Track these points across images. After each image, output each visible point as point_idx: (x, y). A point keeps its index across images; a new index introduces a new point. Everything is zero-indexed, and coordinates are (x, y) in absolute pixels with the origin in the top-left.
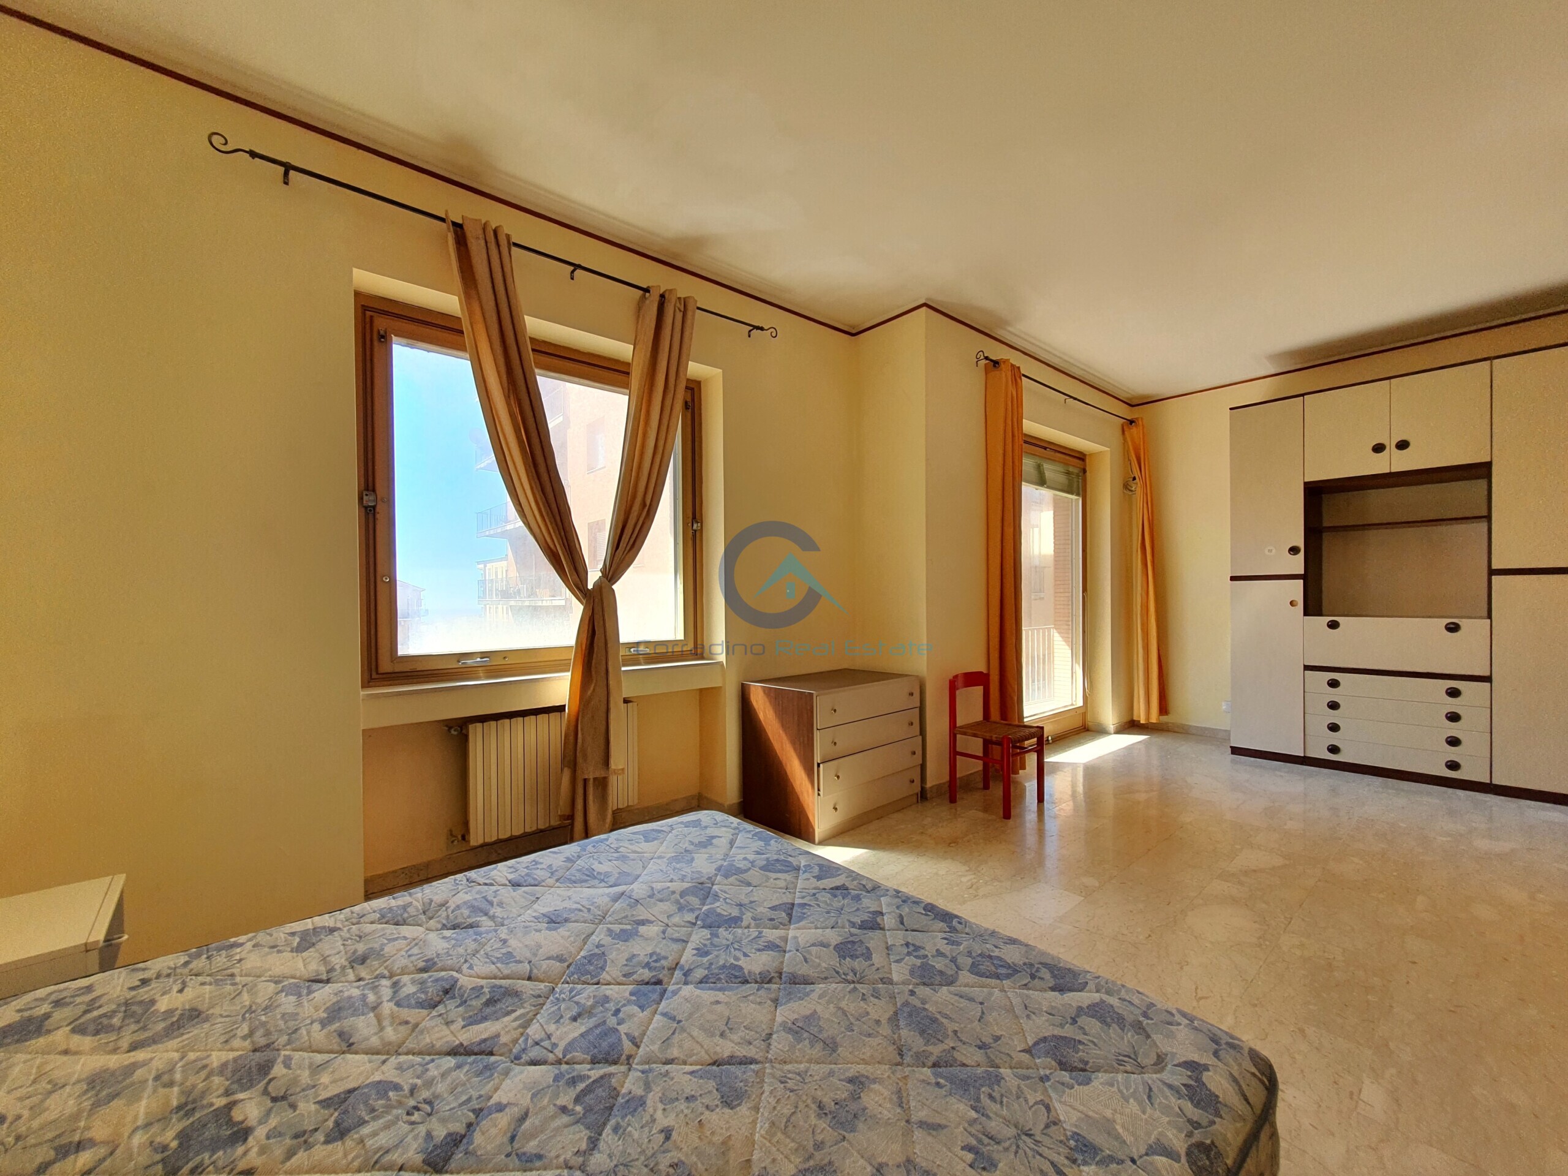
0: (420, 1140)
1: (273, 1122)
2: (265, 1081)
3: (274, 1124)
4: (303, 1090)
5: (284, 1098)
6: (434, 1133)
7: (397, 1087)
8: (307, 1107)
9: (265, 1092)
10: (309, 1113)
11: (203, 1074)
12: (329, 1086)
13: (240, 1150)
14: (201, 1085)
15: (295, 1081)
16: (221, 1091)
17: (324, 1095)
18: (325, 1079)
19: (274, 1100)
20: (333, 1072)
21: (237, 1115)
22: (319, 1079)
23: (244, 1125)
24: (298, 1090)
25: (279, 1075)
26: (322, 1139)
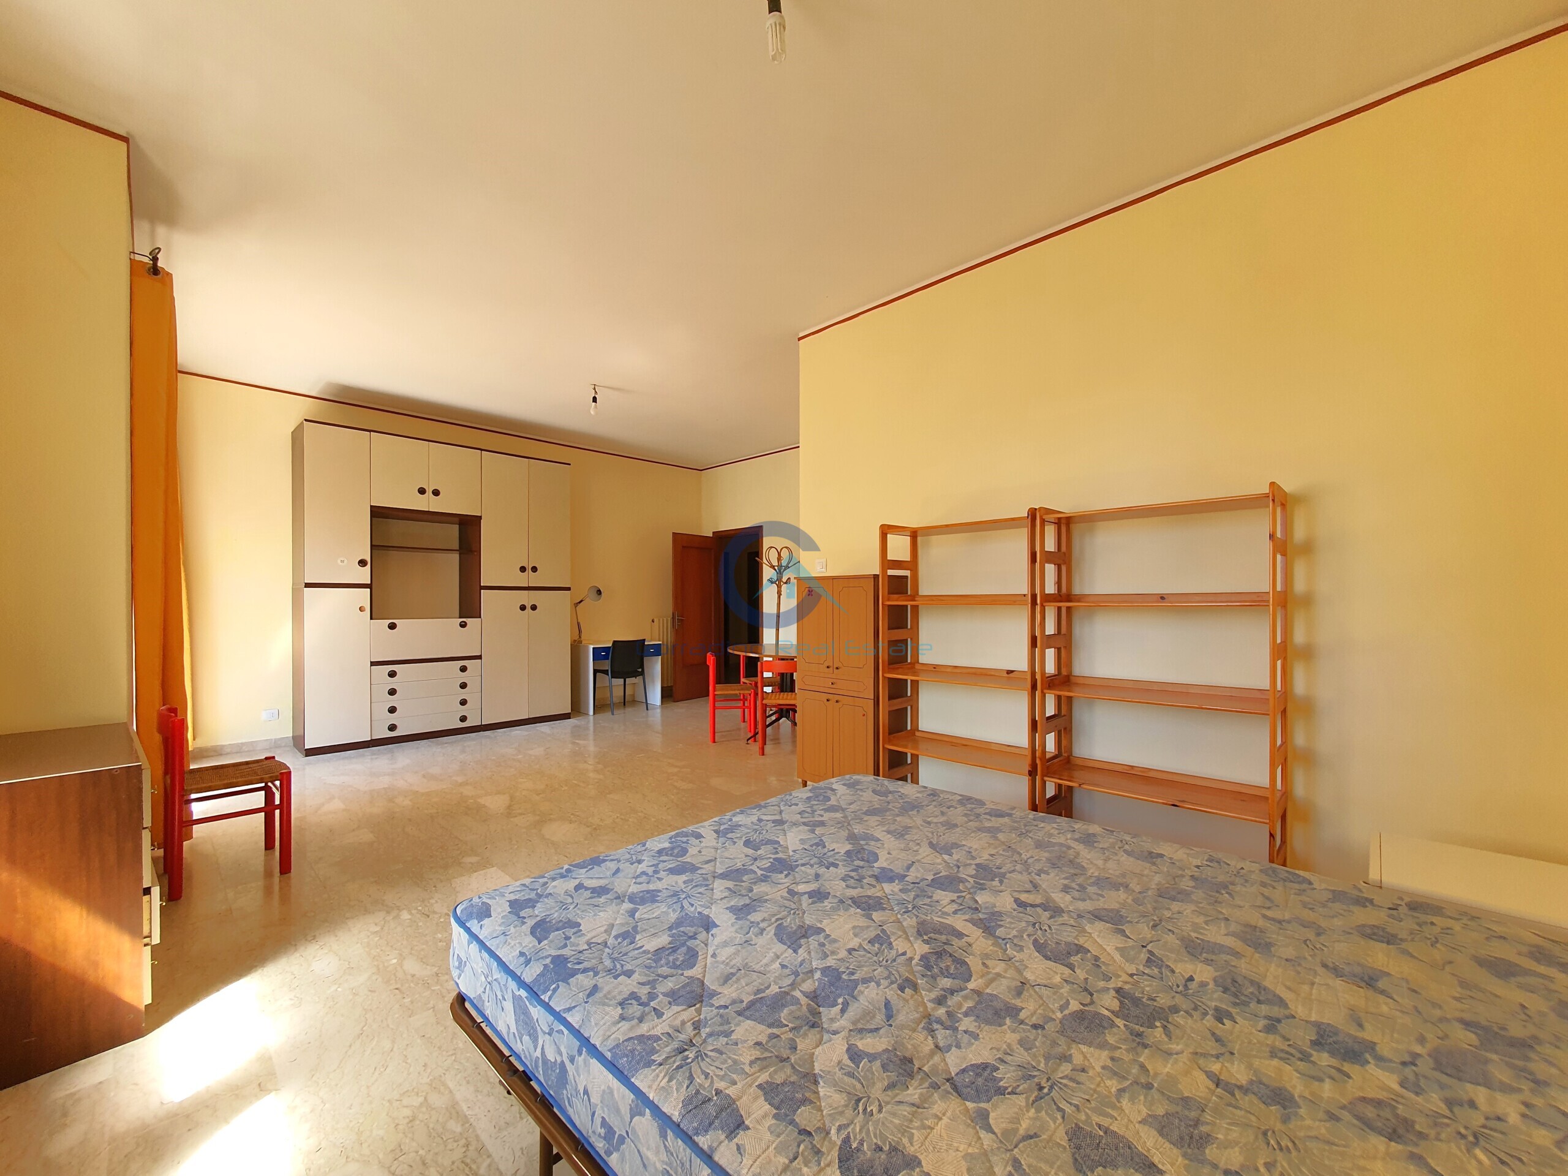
0: (1056, 919)
1: (1102, 984)
2: (1086, 1008)
3: (1103, 982)
4: (1073, 983)
5: (1086, 990)
6: (1048, 916)
7: (1035, 942)
8: (1081, 974)
9: (1092, 1003)
10: (1082, 970)
11: (1117, 1054)
12: (1058, 973)
13: (1127, 987)
14: (1124, 1047)
15: (1072, 991)
16: (1115, 1030)
17: (1067, 971)
18: (1057, 979)
19: (1092, 995)
20: (1050, 979)
21: (1115, 1005)
22: (1060, 982)
23: (1117, 995)
24: (1075, 986)
25: (1077, 1002)
26: (1089, 954)
